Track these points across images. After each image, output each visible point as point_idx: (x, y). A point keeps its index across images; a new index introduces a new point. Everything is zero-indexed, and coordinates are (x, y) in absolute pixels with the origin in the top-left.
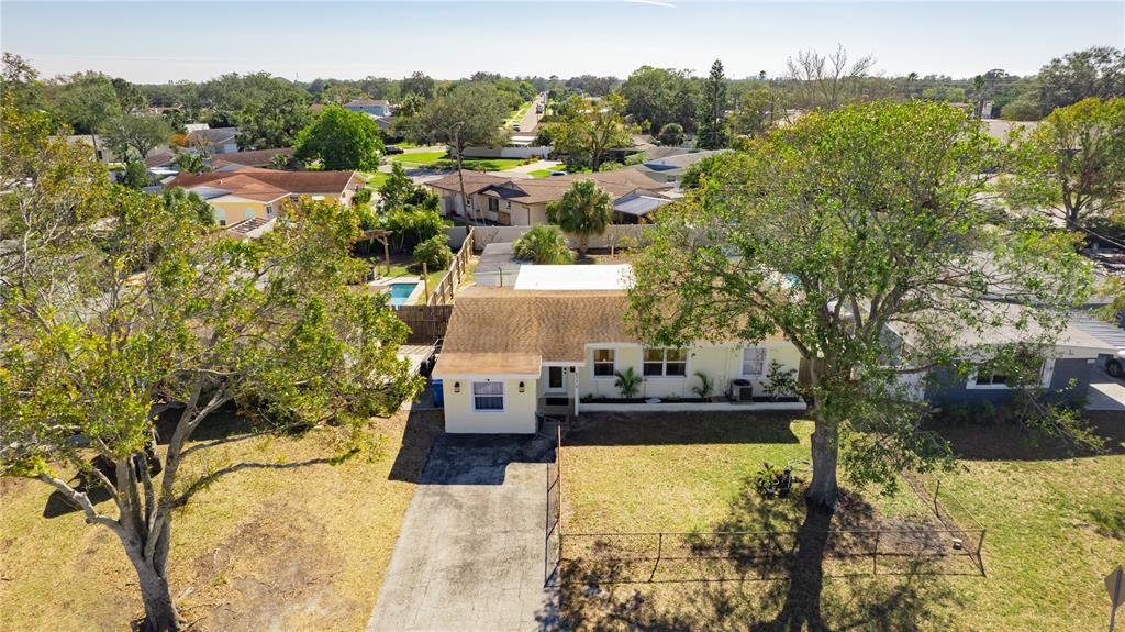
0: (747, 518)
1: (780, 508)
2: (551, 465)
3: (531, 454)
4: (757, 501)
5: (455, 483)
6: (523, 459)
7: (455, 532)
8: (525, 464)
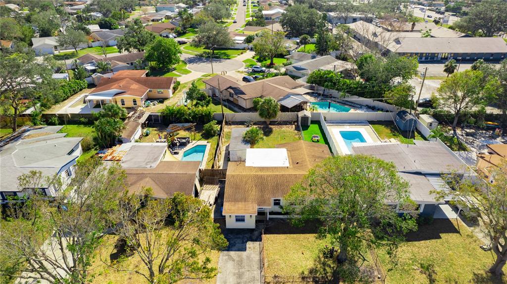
0: (319, 266)
1: (329, 262)
2: (261, 242)
3: (254, 238)
4: (323, 259)
5: (231, 251)
6: (252, 240)
7: (233, 271)
8: (252, 242)
